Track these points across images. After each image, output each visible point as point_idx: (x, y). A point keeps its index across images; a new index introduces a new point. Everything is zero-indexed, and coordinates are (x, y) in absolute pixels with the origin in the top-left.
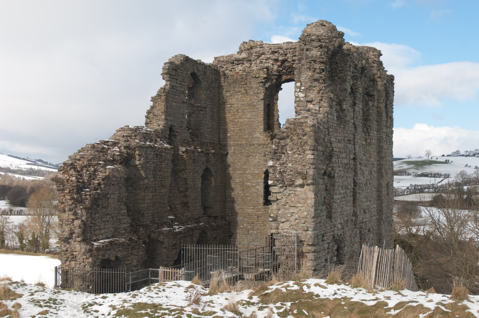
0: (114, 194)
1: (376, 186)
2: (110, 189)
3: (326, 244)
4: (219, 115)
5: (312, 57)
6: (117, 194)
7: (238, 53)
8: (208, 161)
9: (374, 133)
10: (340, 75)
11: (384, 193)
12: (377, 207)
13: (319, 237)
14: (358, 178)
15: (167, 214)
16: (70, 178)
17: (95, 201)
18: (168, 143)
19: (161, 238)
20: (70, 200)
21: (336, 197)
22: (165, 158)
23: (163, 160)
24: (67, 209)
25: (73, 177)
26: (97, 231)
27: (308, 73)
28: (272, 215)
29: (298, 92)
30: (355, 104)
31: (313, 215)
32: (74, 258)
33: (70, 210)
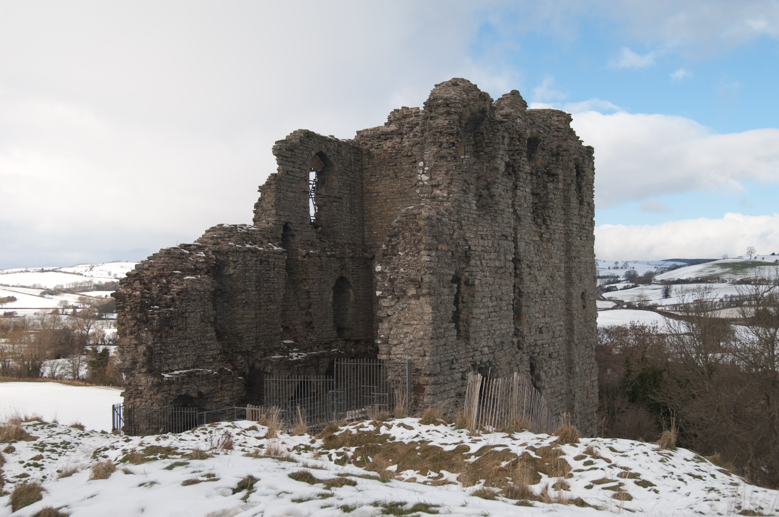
0: (195, 312)
1: (564, 296)
2: (189, 305)
3: (457, 373)
4: (363, 207)
5: (437, 128)
6: (199, 312)
7: (386, 124)
8: (343, 268)
9: (557, 226)
10: (486, 149)
11: (575, 305)
12: (566, 325)
13: (443, 364)
14: (525, 286)
15: (278, 337)
16: (133, 292)
17: (166, 322)
18: (280, 245)
19: (269, 368)
20: (131, 320)
21: (475, 311)
22: (274, 265)
23: (271, 267)
24: (128, 331)
25: (137, 291)
26: (170, 359)
27: (432, 149)
28: (382, 336)
29: (421, 175)
30: (516, 187)
31: (430, 335)
32: (140, 394)
33: (131, 333)
